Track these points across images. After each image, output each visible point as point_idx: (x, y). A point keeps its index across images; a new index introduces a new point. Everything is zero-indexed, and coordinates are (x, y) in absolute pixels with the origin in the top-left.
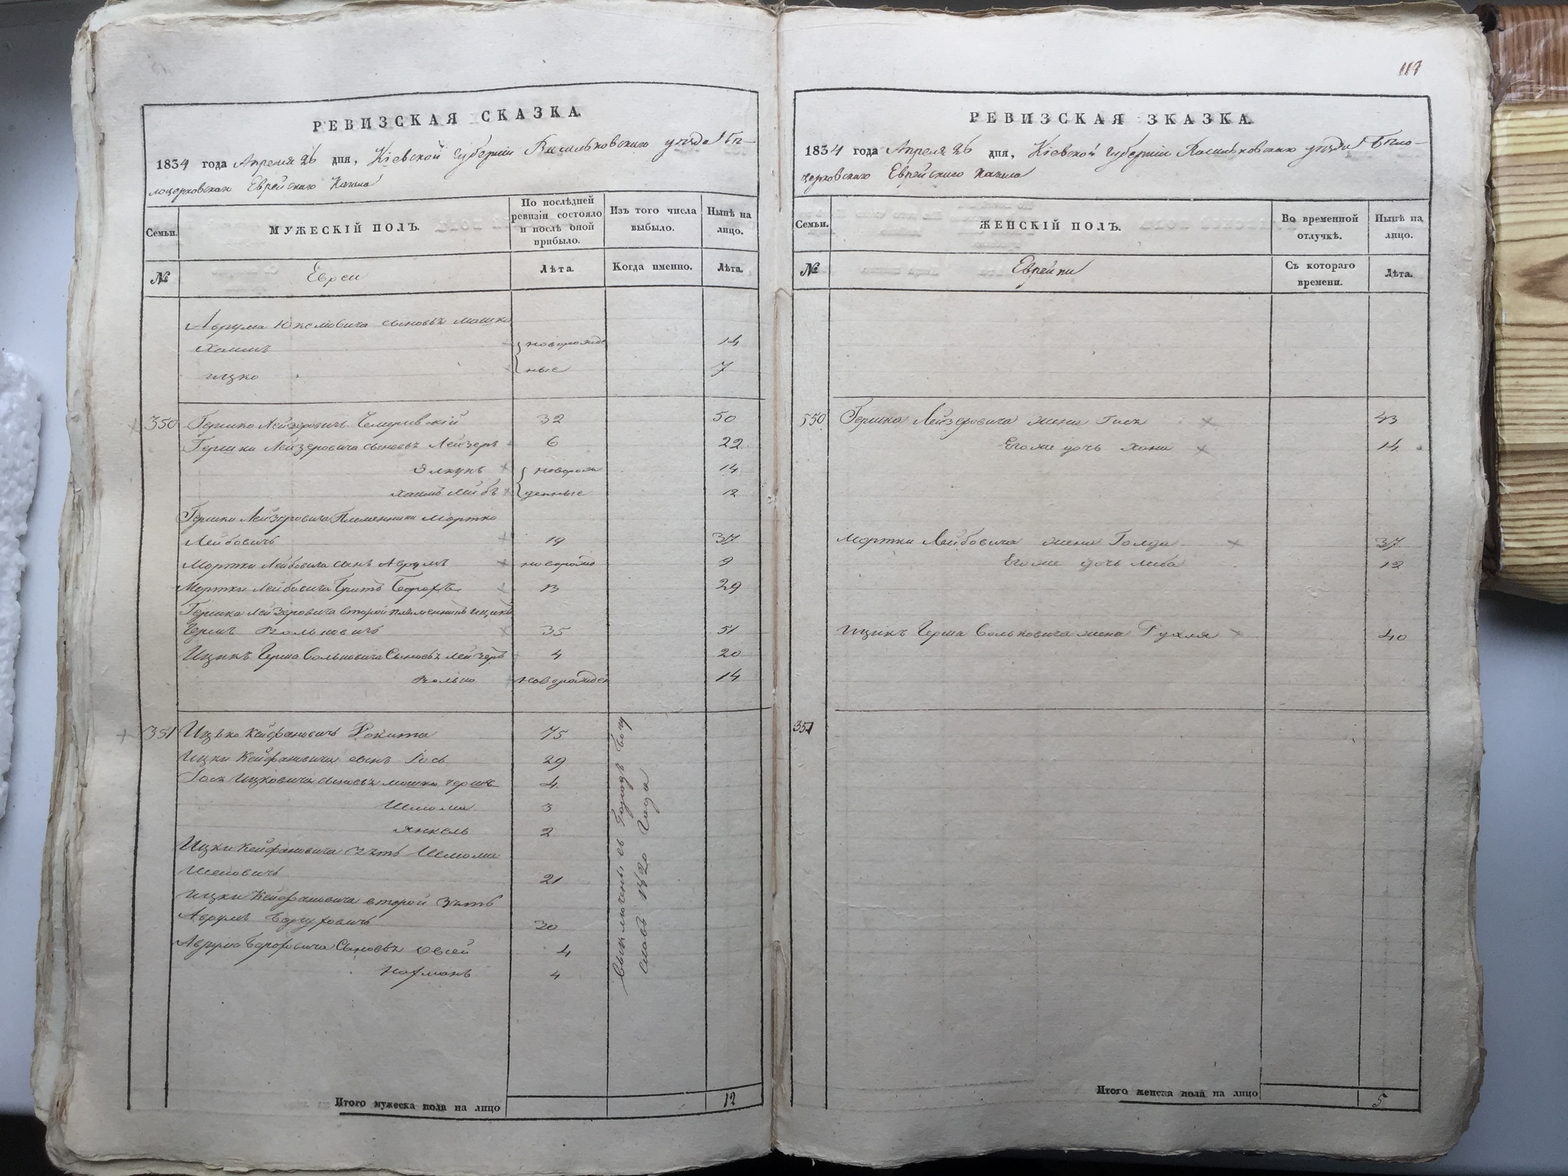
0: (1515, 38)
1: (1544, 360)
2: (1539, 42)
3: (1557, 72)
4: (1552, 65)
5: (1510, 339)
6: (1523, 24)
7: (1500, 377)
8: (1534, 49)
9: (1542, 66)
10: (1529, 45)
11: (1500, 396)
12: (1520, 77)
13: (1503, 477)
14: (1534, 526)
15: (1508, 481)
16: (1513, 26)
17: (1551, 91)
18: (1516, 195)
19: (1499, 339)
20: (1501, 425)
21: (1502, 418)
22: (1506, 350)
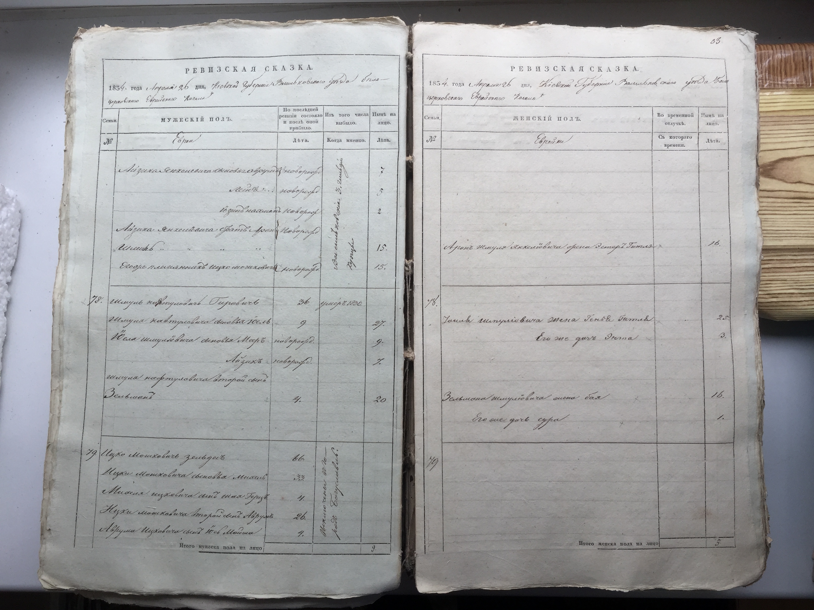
1: (770, 207)
2: (766, 61)
3: (774, 75)
4: (772, 71)
8: (764, 64)
9: (767, 72)
10: (761, 61)
14: (767, 284)
17: (771, 83)
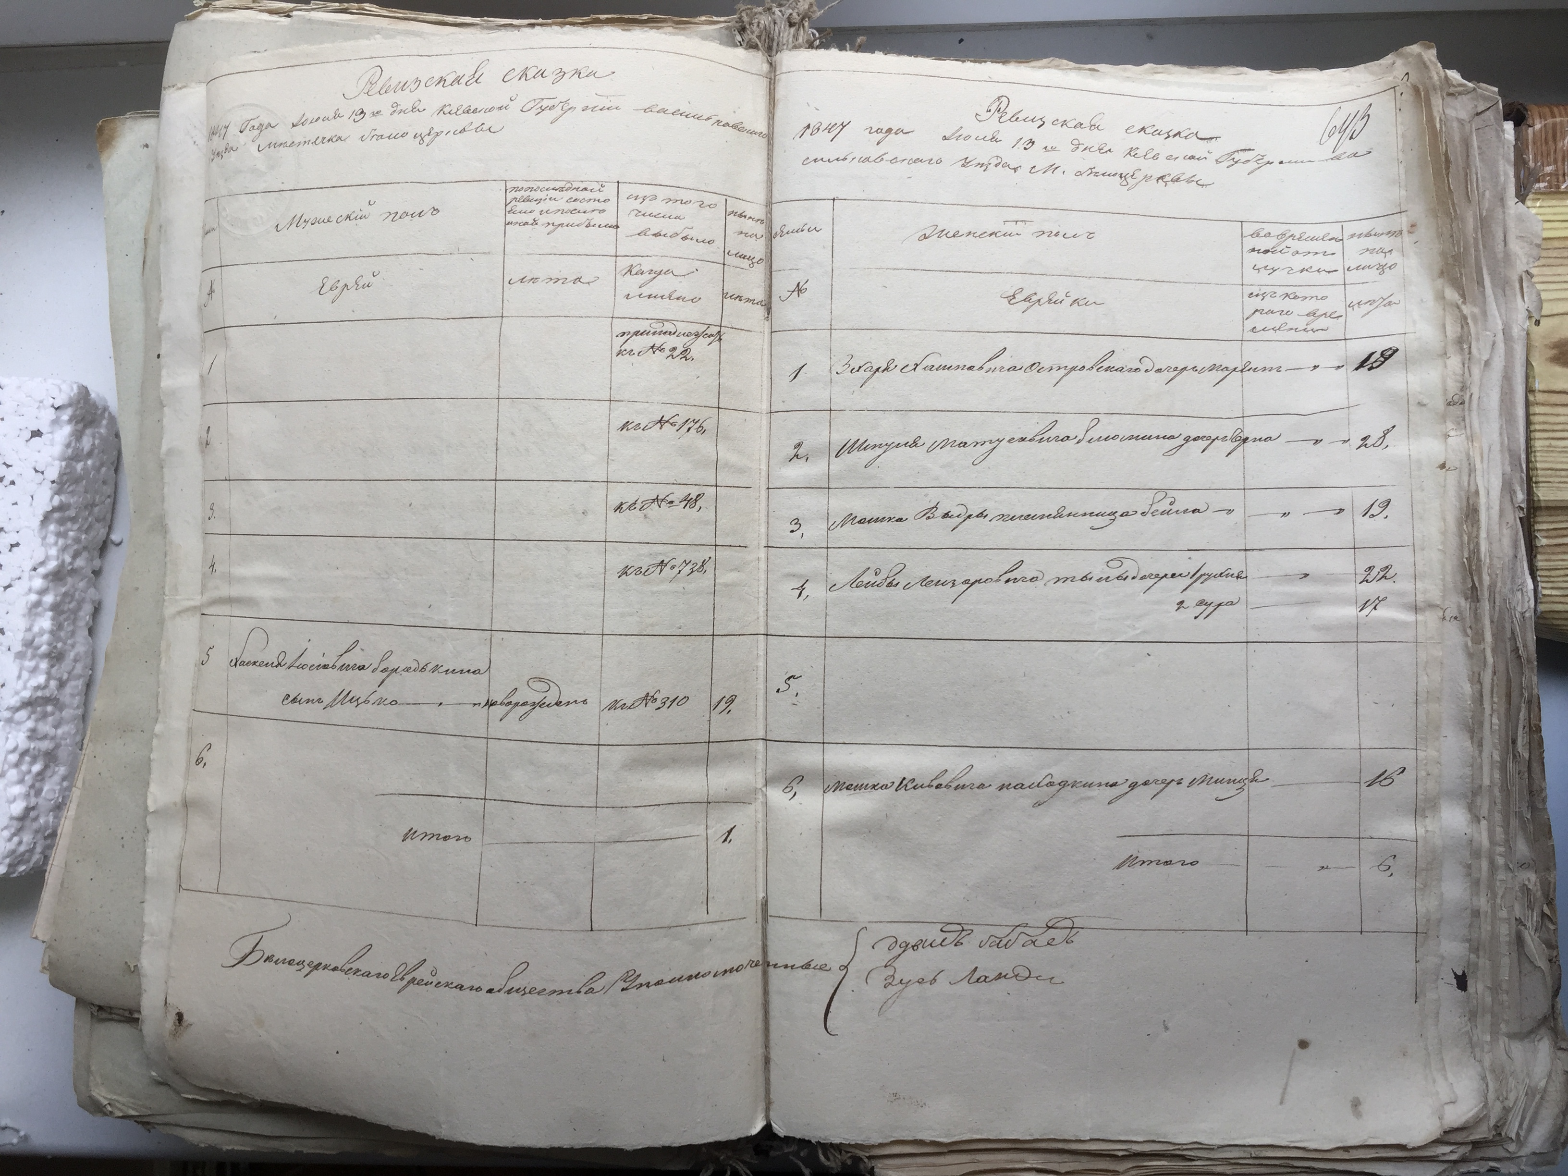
0: (1543, 133)
5: (1543, 404)
6: (1550, 121)
7: (1535, 439)
8: (1560, 144)
10: (1555, 141)
11: (1535, 456)
12: (1548, 169)
13: (1539, 530)
15: (1544, 534)
16: (1541, 123)
18: (1546, 275)
19: (1533, 405)
20: (1536, 483)
21: (1537, 476)
22: (1539, 414)
